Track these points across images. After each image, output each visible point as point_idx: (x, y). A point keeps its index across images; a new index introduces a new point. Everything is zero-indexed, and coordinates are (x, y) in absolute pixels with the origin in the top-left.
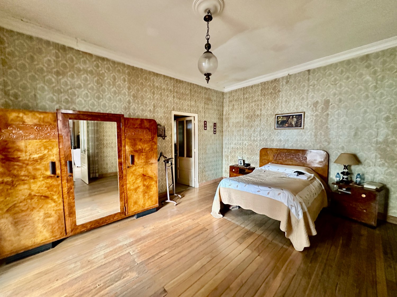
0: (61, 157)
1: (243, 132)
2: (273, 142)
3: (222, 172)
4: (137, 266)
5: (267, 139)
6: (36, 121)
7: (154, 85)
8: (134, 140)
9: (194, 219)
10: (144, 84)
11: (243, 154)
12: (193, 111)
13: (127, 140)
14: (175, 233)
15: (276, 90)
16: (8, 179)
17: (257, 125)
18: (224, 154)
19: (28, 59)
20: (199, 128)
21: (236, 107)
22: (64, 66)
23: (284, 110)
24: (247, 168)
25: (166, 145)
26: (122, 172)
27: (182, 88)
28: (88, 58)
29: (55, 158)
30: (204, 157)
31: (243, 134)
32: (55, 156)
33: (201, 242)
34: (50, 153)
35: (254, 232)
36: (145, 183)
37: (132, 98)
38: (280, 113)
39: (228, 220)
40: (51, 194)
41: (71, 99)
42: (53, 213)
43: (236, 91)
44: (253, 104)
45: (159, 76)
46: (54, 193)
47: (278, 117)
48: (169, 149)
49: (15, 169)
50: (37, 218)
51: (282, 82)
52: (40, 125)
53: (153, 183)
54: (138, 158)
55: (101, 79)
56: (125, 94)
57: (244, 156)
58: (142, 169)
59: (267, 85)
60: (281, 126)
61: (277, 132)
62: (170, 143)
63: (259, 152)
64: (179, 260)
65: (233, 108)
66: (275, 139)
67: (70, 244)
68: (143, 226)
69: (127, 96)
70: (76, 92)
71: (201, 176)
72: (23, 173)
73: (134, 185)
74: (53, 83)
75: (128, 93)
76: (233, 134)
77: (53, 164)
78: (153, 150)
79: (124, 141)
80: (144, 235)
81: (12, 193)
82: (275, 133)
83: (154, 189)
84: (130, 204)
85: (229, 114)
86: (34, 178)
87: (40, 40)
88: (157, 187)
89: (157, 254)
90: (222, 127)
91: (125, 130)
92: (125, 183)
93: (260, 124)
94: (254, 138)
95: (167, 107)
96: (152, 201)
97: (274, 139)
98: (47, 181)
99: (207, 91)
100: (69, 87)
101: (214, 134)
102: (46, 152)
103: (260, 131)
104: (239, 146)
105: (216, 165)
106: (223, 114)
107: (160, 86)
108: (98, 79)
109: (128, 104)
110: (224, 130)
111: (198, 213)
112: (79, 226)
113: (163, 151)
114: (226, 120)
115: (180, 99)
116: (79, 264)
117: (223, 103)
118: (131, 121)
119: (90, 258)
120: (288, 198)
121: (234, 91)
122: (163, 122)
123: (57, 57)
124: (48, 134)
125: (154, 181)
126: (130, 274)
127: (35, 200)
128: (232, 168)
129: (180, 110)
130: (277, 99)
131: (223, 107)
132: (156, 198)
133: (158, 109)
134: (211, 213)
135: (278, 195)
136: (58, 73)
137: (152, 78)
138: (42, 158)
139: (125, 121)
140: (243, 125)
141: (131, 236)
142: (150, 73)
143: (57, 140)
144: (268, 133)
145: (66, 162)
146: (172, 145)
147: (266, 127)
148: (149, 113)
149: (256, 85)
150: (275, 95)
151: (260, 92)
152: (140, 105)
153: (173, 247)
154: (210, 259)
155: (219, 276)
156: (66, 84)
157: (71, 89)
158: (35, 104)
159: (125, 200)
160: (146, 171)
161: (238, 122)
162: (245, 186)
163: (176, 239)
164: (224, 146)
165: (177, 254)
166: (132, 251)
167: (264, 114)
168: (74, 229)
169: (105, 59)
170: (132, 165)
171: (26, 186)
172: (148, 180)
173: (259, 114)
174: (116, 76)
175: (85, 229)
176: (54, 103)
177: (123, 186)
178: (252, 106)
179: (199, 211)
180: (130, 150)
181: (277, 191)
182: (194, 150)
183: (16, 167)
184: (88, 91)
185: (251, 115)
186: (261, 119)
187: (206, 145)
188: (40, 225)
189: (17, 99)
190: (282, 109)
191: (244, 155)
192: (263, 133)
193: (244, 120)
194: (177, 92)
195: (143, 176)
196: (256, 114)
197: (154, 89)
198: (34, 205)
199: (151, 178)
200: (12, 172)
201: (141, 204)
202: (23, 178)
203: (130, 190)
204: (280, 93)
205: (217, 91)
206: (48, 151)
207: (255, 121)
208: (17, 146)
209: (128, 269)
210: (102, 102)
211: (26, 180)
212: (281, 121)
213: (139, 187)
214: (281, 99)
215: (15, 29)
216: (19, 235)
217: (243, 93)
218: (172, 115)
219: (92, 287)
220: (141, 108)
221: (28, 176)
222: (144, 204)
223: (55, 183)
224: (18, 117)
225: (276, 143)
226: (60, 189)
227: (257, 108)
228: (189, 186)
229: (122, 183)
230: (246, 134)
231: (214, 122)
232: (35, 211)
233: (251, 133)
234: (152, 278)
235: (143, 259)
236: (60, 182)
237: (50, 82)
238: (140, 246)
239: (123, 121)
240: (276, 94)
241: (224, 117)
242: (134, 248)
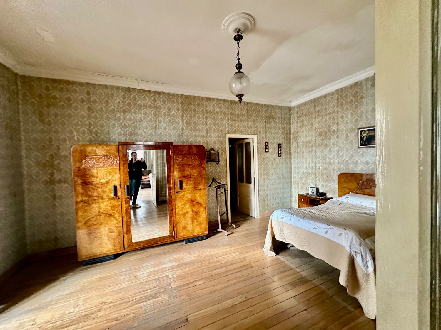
0: (121, 182)
1: (316, 153)
2: (357, 165)
3: (291, 202)
4: (171, 290)
5: (347, 161)
6: (104, 153)
7: (206, 111)
8: (183, 165)
9: (242, 253)
10: (197, 110)
11: (316, 181)
12: (250, 132)
13: (176, 166)
14: (217, 264)
15: (358, 96)
16: (85, 199)
17: (334, 144)
18: (293, 180)
19: (104, 103)
20: (259, 151)
21: (305, 123)
22: (129, 104)
23: (370, 122)
24: (320, 198)
25: (220, 170)
26: (171, 197)
27: (238, 109)
28: (147, 94)
29: (117, 183)
30: (266, 183)
31: (315, 155)
32: (117, 181)
33: (240, 279)
34: (113, 178)
35: (311, 280)
36: (194, 209)
37: (185, 125)
38: (364, 126)
39: (281, 260)
40: (113, 212)
41: (134, 131)
42: (115, 229)
43: (305, 104)
44: (327, 118)
45: (212, 100)
46: (116, 212)
47: (361, 131)
48: (223, 175)
49: (90, 191)
50: (104, 232)
51: (366, 85)
52: (107, 156)
53: (202, 209)
54: (187, 184)
55: (158, 111)
56: (178, 123)
57: (318, 183)
58: (191, 194)
59: (345, 92)
60: (367, 143)
61: (362, 152)
62: (225, 168)
63: (337, 177)
64: (211, 293)
65: (303, 125)
66: (359, 161)
67: (127, 258)
68: (189, 252)
69: (180, 124)
70: (138, 125)
71: (262, 205)
72: (95, 194)
73: (182, 210)
74: (121, 120)
75: (182, 120)
76: (303, 156)
77: (115, 187)
78: (202, 175)
79: (173, 167)
80: (187, 261)
81: (88, 209)
82: (359, 152)
83: (203, 215)
84: (179, 228)
85: (298, 132)
86: (102, 198)
87: (112, 87)
88: (206, 214)
89: (192, 283)
90: (290, 148)
91: (174, 156)
92: (174, 207)
93: (337, 142)
94: (330, 160)
95: (221, 131)
96: (201, 228)
97: (357, 161)
98: (111, 202)
99: (268, 108)
100: (132, 122)
101: (279, 156)
102: (110, 177)
103: (338, 152)
104: (311, 170)
105: (283, 193)
106: (290, 132)
107: (213, 110)
108: (155, 112)
109: (181, 131)
110: (292, 151)
111: (249, 247)
112: (134, 243)
113: (217, 176)
114: (295, 140)
115: (235, 121)
116: (127, 276)
117: (290, 119)
118: (180, 148)
119: (137, 274)
120: (352, 241)
121: (302, 104)
122: (217, 147)
123: (124, 98)
124: (112, 163)
125: (203, 207)
126: (162, 295)
127: (102, 217)
128: (300, 197)
129: (235, 132)
130: (360, 109)
131: (290, 124)
132: (205, 225)
133: (211, 133)
134: (264, 249)
135: (339, 236)
136: (124, 112)
137: (205, 103)
138: (107, 183)
139: (173, 148)
140: (315, 144)
141: (175, 260)
142: (202, 98)
143: (118, 168)
144: (349, 153)
145: (125, 186)
146: (227, 170)
147: (345, 146)
148: (201, 138)
149: (330, 93)
150: (356, 103)
151: (336, 101)
152: (193, 131)
153: (208, 279)
154: (244, 299)
155: (247, 321)
156: (130, 120)
157: (134, 123)
158: (108, 139)
159: (174, 225)
160: (195, 197)
161: (309, 141)
162: (299, 221)
163: (215, 271)
164: (293, 170)
165: (211, 286)
166: (171, 275)
167: (343, 128)
168: (130, 245)
169: (161, 93)
170: (180, 190)
171: (97, 205)
172: (197, 206)
173: (336, 130)
174: (171, 106)
175: (139, 247)
176: (121, 137)
177: (172, 211)
178: (326, 120)
179: (251, 245)
180: (178, 176)
181: (338, 230)
182: (254, 176)
183: (91, 189)
184: (148, 124)
185: (325, 131)
186: (338, 136)
187: (269, 170)
188: (106, 238)
189: (97, 135)
190: (367, 121)
191: (318, 181)
192: (342, 153)
193: (317, 138)
194: (231, 114)
195: (191, 202)
196: (332, 130)
197: (207, 113)
198: (102, 221)
199: (199, 204)
200: (88, 193)
201: (190, 230)
202: (95, 198)
203: (179, 215)
204: (363, 101)
205: (282, 107)
206: (112, 177)
207: (330, 139)
208: (92, 173)
209: (162, 290)
210: (159, 132)
211: (97, 200)
212: (366, 136)
213: (187, 212)
214: (365, 107)
215: (97, 83)
216: (91, 244)
217: (314, 105)
218: (226, 138)
219: (131, 299)
220: (194, 134)
221: (98, 197)
222: (193, 230)
223: (117, 204)
224: (92, 150)
225: (361, 166)
226: (120, 209)
227: (332, 121)
228: (249, 216)
229: (171, 207)
230: (319, 155)
231: (278, 143)
232: (102, 226)
233: (326, 153)
234: (179, 304)
235: (178, 284)
236: (120, 203)
237: (119, 119)
238: (180, 271)
239: (171, 148)
240: (357, 101)
241: (292, 136)
242: (173, 272)
